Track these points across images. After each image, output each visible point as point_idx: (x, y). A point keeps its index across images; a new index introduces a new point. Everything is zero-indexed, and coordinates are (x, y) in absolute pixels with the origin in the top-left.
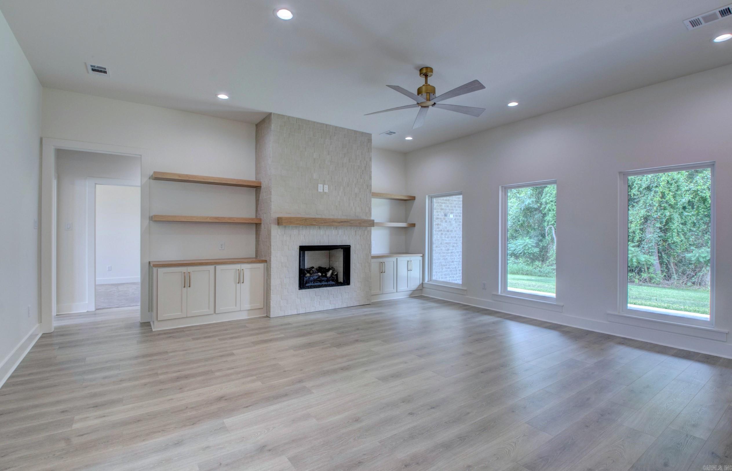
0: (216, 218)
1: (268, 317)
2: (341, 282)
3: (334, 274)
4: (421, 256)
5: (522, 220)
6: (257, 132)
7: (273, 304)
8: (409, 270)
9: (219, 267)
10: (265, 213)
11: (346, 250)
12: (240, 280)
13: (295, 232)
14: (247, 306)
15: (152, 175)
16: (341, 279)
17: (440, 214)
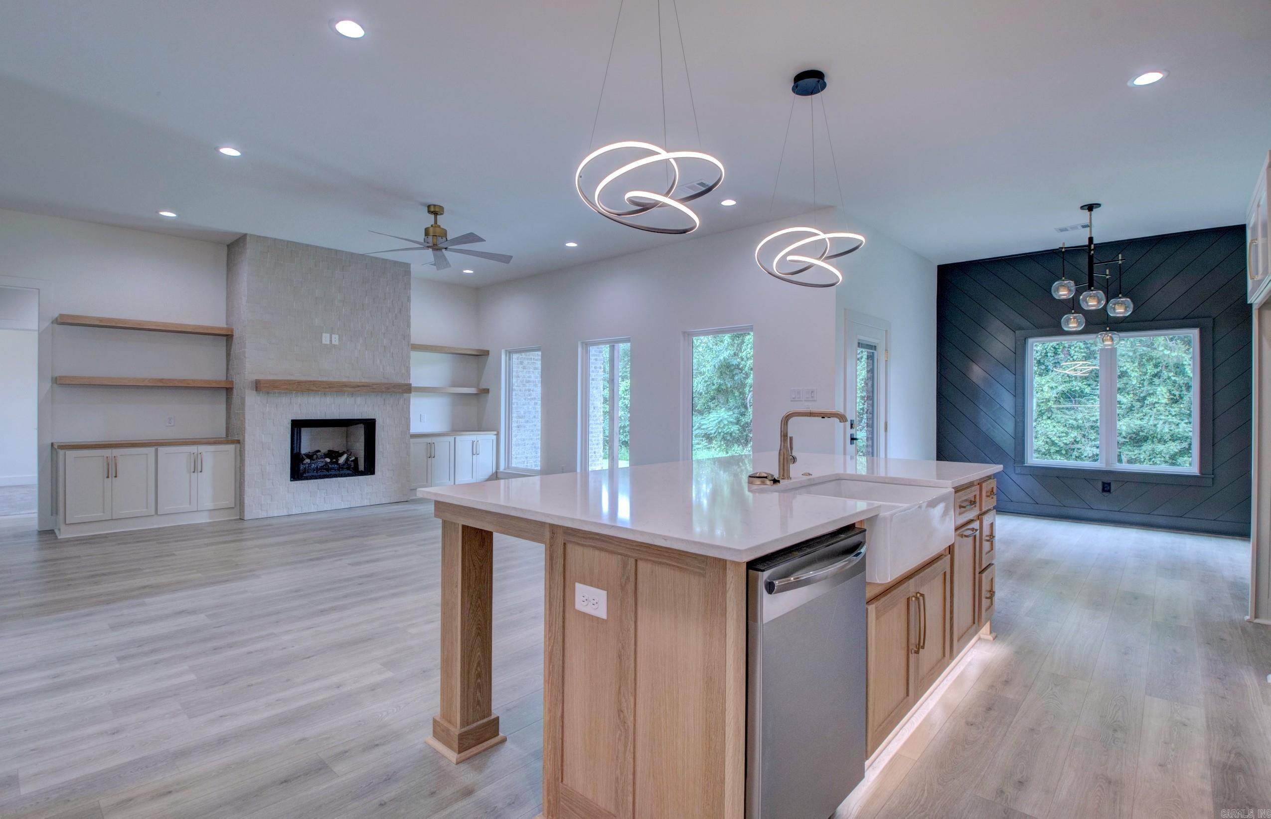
0: (161, 380)
1: (242, 519)
2: (362, 471)
3: (351, 460)
4: (495, 435)
5: (717, 383)
6: (229, 257)
7: (247, 501)
8: (474, 453)
9: (162, 450)
10: (238, 374)
11: (370, 426)
12: (196, 467)
13: (284, 400)
14: (207, 503)
15: (57, 319)
16: (361, 467)
17: (533, 375)
